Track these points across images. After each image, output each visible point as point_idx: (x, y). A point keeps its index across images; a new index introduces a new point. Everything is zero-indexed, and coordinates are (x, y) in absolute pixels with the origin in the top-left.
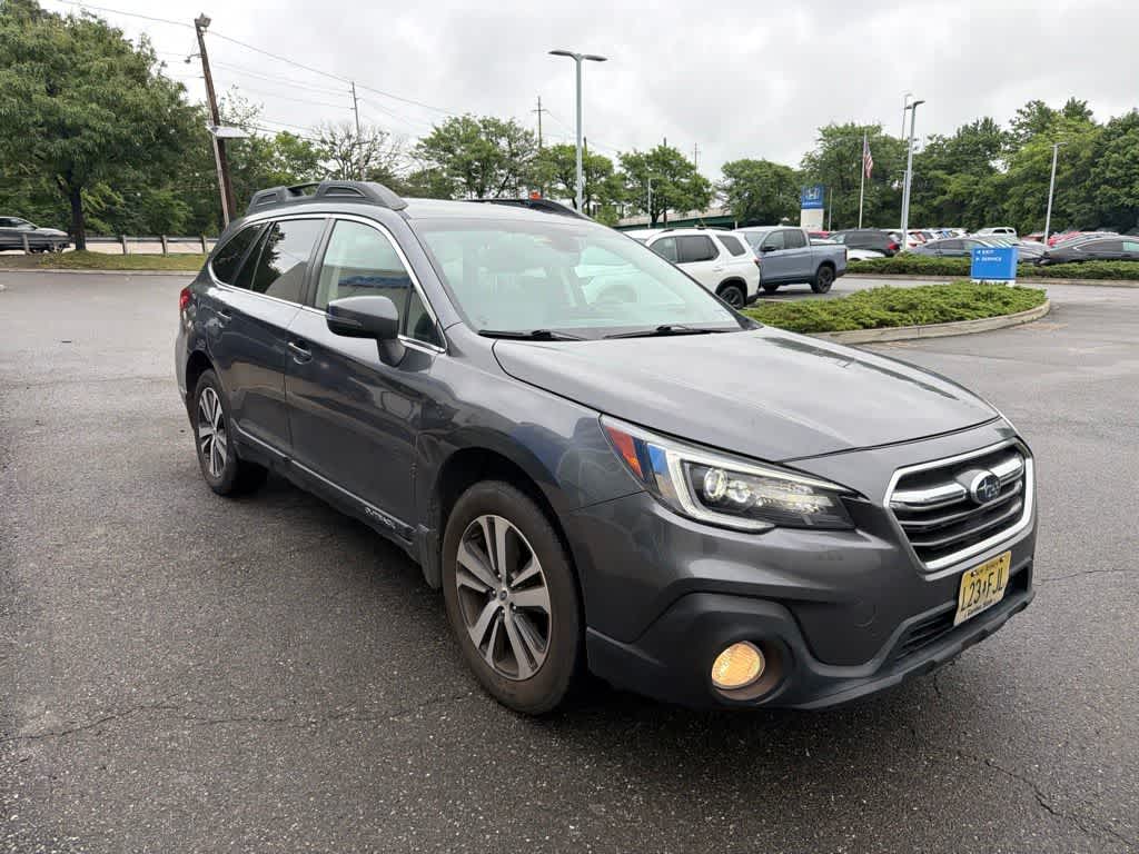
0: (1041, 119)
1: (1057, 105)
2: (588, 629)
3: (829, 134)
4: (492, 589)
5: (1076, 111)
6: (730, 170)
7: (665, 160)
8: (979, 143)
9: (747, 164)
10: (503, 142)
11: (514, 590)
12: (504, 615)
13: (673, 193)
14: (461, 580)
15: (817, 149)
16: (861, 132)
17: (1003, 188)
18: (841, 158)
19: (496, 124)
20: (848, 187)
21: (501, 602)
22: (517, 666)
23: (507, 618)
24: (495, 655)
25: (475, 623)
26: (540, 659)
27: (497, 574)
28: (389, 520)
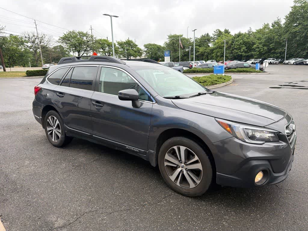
0: (220, 33)
1: (223, 30)
2: (217, 173)
3: (170, 37)
4: (178, 165)
5: (227, 32)
6: (146, 46)
7: (129, 43)
8: (206, 39)
9: (150, 45)
10: (85, 38)
11: (187, 165)
12: (183, 172)
13: (132, 52)
14: (166, 164)
15: (168, 41)
16: (178, 36)
17: (212, 50)
18: (173, 43)
20: (175, 51)
21: (182, 168)
22: (189, 185)
23: (185, 172)
24: (180, 183)
25: (172, 175)
26: (198, 182)
27: (180, 161)
28: (136, 149)
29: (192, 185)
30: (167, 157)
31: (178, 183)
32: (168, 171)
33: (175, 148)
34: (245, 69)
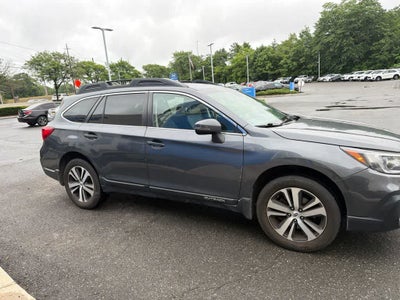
0: (237, 48)
1: (241, 44)
2: (348, 216)
3: (175, 55)
4: (289, 214)
5: (246, 46)
6: (145, 68)
7: (122, 65)
8: (221, 56)
9: (151, 66)
10: (62, 61)
11: (302, 212)
12: (297, 221)
13: (127, 77)
14: (269, 213)
15: (173, 60)
16: (186, 54)
17: (230, 70)
18: (181, 62)
19: (59, 54)
20: (184, 72)
21: (295, 217)
22: (306, 237)
23: (300, 222)
24: (293, 236)
25: (279, 227)
26: (320, 231)
27: (292, 208)
28: (221, 199)
29: (311, 237)
30: (271, 204)
31: (289, 237)
32: (272, 223)
33: (284, 191)
34: (277, 90)
